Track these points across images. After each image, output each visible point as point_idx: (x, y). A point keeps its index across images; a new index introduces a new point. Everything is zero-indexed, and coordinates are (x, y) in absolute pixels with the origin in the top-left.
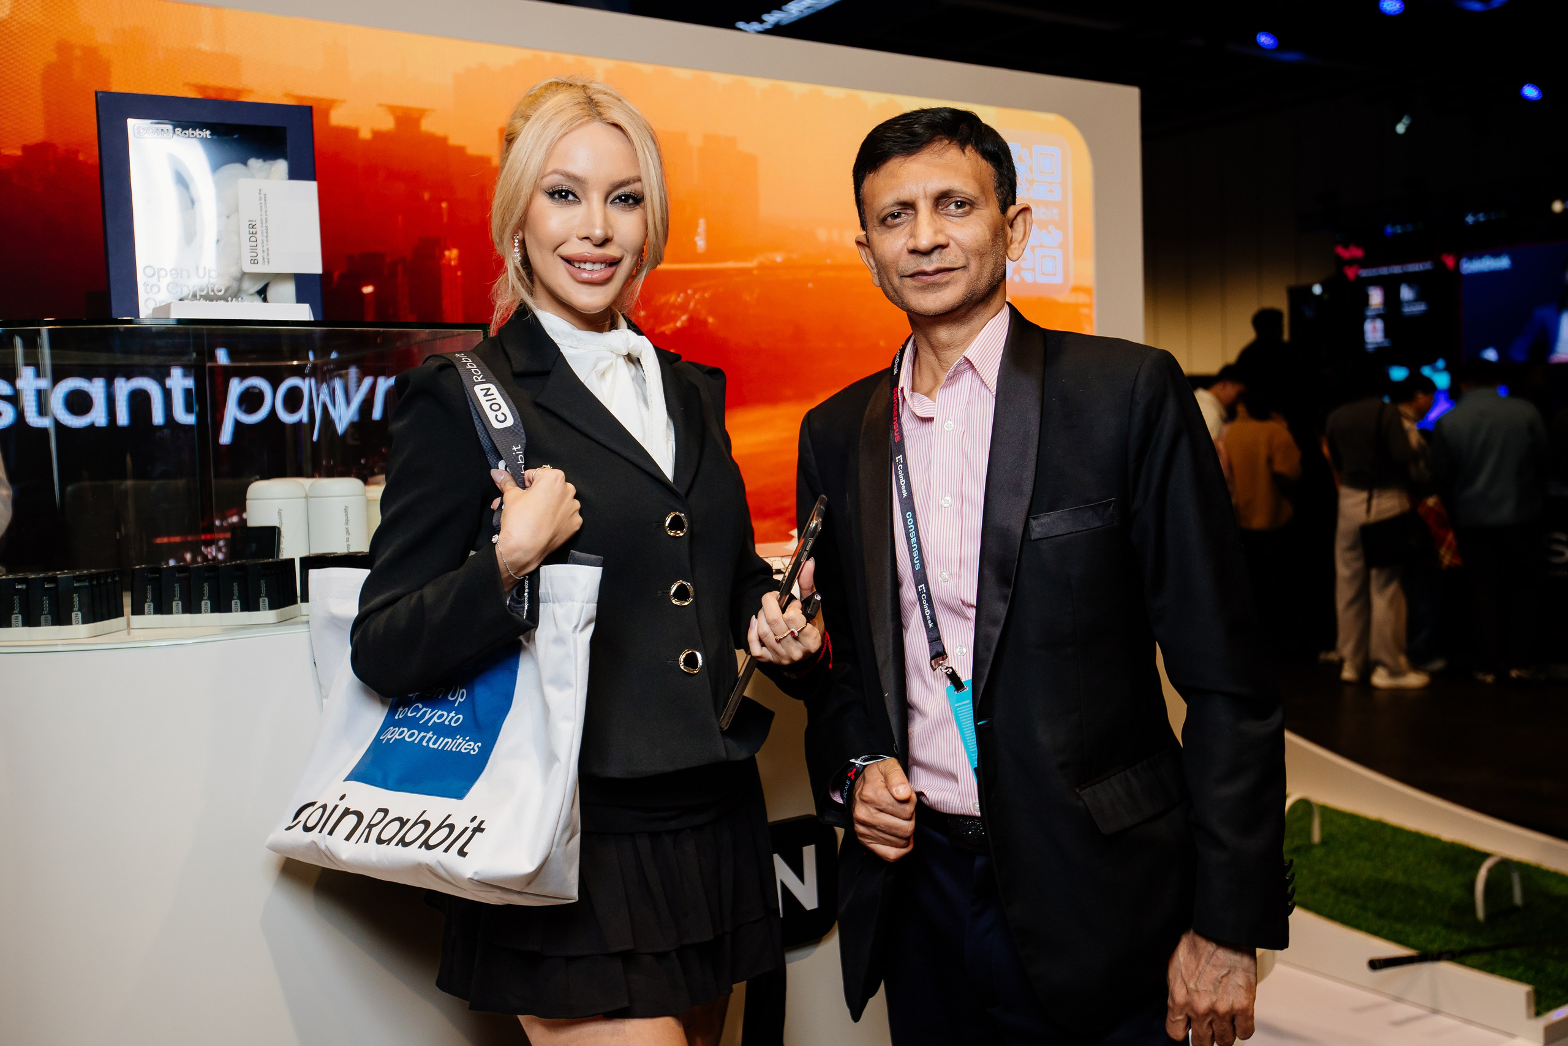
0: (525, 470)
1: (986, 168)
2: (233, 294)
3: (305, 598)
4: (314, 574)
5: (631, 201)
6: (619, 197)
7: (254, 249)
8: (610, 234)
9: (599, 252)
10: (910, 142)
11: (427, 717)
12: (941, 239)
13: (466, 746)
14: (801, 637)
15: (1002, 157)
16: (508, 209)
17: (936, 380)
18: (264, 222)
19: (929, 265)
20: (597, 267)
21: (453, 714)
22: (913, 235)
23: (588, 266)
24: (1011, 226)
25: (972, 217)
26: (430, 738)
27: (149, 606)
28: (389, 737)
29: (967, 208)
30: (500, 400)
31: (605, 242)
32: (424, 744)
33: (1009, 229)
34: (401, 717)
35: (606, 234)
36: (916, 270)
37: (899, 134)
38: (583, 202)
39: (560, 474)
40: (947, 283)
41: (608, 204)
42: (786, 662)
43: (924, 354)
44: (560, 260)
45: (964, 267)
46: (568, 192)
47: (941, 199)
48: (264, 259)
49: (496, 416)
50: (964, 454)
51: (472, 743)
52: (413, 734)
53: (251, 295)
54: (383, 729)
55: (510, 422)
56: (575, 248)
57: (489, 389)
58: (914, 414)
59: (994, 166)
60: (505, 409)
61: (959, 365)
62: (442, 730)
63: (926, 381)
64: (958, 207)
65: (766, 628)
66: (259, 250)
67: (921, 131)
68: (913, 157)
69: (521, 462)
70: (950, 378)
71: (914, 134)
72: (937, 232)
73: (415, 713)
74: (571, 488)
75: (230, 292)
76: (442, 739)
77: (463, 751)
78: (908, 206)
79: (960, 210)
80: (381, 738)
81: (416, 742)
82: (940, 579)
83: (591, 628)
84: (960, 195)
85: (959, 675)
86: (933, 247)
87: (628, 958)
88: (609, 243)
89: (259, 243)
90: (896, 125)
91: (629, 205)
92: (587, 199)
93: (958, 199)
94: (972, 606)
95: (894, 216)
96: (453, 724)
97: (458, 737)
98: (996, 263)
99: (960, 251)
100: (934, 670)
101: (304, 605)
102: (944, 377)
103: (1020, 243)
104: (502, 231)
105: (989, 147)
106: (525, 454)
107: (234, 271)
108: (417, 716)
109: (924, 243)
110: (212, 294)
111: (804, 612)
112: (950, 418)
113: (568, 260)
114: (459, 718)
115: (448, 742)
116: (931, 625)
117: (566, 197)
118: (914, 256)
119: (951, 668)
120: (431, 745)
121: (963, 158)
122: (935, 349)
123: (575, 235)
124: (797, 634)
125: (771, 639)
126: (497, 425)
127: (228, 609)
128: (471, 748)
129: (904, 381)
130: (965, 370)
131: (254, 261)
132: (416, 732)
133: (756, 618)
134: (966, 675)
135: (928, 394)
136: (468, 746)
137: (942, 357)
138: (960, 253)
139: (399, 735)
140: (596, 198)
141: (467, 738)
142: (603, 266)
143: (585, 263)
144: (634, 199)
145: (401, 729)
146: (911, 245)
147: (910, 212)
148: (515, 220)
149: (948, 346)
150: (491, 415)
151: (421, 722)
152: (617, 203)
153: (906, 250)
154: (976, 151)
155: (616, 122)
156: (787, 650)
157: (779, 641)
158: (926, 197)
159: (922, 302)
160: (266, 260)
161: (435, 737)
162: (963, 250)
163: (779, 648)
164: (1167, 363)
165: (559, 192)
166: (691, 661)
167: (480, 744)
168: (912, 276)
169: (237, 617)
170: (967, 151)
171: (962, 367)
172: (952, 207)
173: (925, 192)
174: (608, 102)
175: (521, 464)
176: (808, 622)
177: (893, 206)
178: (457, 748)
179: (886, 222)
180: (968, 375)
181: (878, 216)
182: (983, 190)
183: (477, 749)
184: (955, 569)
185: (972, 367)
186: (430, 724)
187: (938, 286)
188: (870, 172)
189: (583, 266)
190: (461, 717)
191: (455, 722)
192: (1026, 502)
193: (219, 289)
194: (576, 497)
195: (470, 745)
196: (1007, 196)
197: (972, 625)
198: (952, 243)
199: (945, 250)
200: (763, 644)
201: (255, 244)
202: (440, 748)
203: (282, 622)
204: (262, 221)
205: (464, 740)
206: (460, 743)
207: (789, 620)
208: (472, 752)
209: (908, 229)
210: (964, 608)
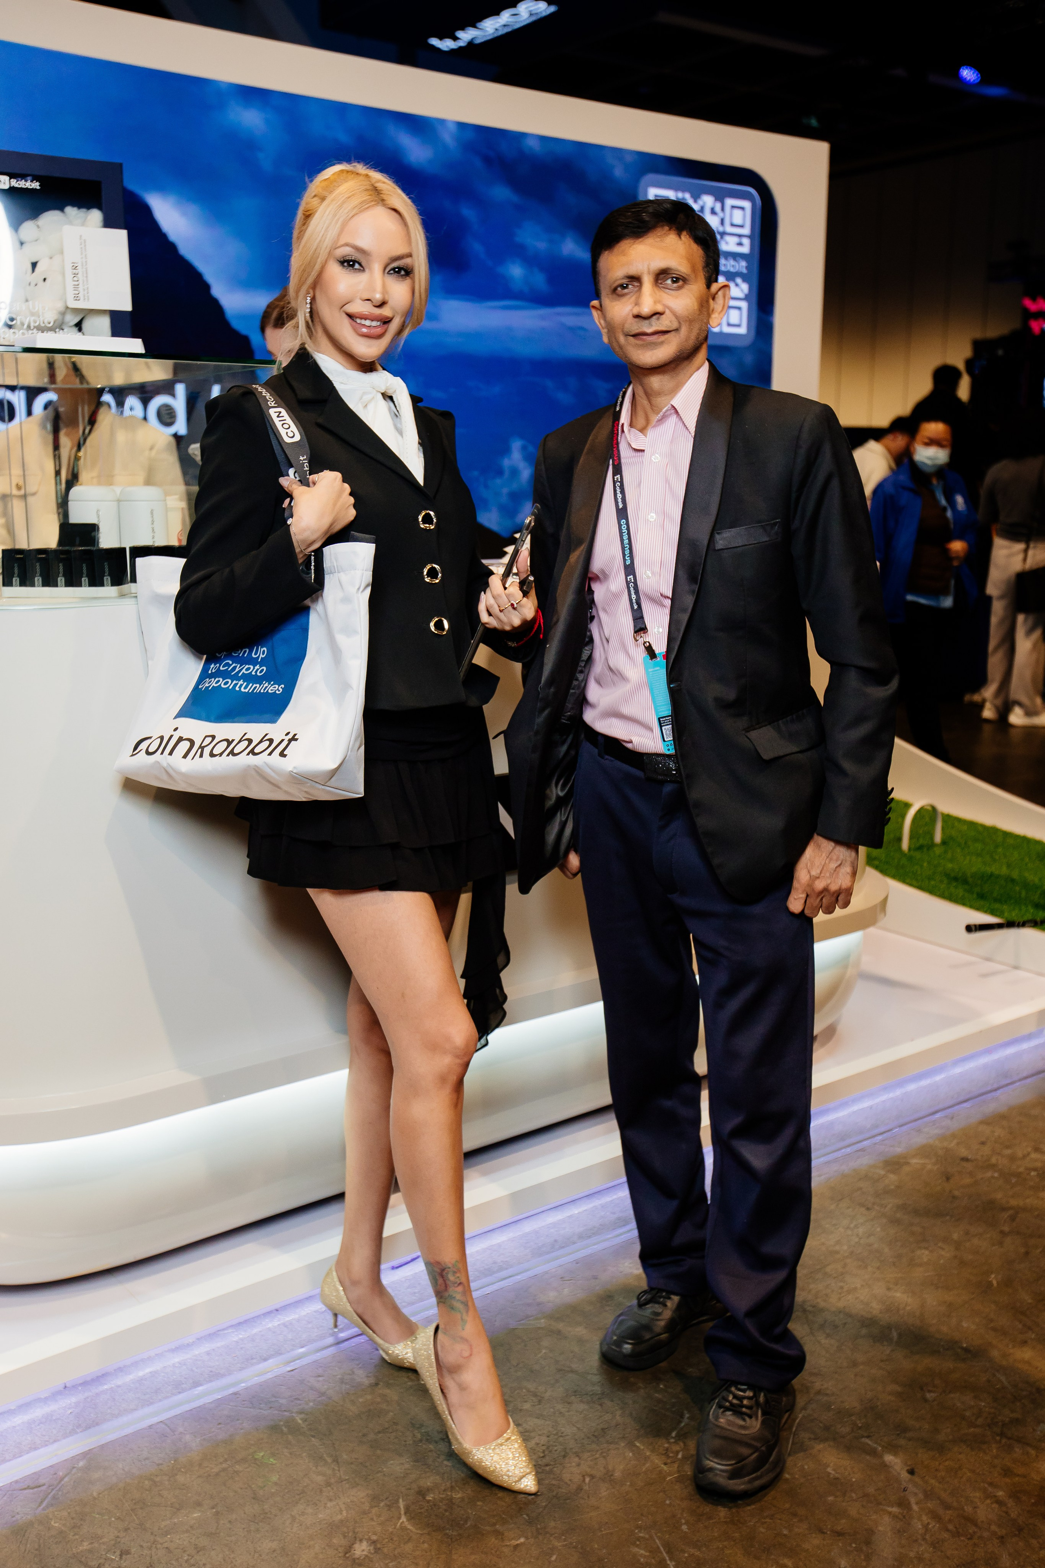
0: (310, 475)
1: (697, 251)
2: (58, 326)
3: (134, 580)
4: (139, 561)
5: (403, 273)
6: (393, 269)
7: (76, 287)
8: (387, 298)
9: (378, 311)
10: (639, 227)
11: (237, 670)
12: (659, 308)
13: (271, 688)
14: (518, 608)
15: (710, 242)
16: (305, 271)
17: (648, 421)
18: (84, 264)
19: (648, 327)
20: (374, 324)
21: (257, 667)
22: (637, 304)
23: (368, 323)
24: (714, 299)
25: (684, 291)
26: (241, 685)
27: (16, 580)
28: (207, 685)
29: (681, 283)
30: (289, 421)
31: (382, 304)
32: (237, 689)
33: (711, 301)
34: (213, 671)
35: (384, 298)
36: (637, 331)
37: (630, 220)
38: (367, 270)
39: (337, 476)
40: (662, 343)
41: (386, 275)
42: (508, 628)
43: (639, 398)
44: (345, 316)
45: (677, 330)
46: (354, 262)
47: (661, 275)
48: (84, 296)
49: (287, 433)
50: (667, 481)
51: (277, 686)
52: (227, 682)
53: (71, 327)
54: (201, 680)
55: (297, 438)
56: (358, 307)
57: (280, 412)
58: (630, 445)
59: (703, 249)
60: (293, 428)
61: (667, 410)
62: (249, 678)
63: (641, 421)
64: (674, 282)
65: (492, 601)
66: (81, 288)
67: (647, 219)
68: (640, 240)
69: (307, 469)
70: (659, 421)
71: (643, 221)
72: (655, 302)
73: (227, 668)
74: (347, 488)
75: (56, 325)
76: (251, 685)
77: (270, 691)
78: (635, 279)
79: (675, 285)
80: (200, 687)
81: (230, 688)
82: (644, 576)
83: (369, 589)
84: (675, 272)
85: (654, 648)
86: (652, 313)
87: (395, 847)
88: (385, 305)
89: (81, 282)
90: (628, 212)
91: (402, 276)
92: (370, 269)
93: (674, 276)
94: (668, 598)
95: (623, 287)
96: (258, 674)
97: (264, 682)
98: (701, 328)
99: (674, 317)
100: (637, 641)
101: (133, 585)
102: (655, 418)
103: (719, 313)
104: (297, 292)
105: (700, 234)
106: (309, 463)
107: (60, 306)
108: (229, 669)
109: (646, 310)
110: (43, 325)
111: (521, 589)
112: (657, 451)
113: (350, 316)
114: (263, 670)
115: (256, 687)
116: (636, 607)
117: (353, 266)
118: (637, 320)
119: (649, 642)
120: (242, 690)
121: (680, 242)
122: (649, 395)
123: (358, 297)
124: (515, 606)
125: (495, 610)
126: (288, 440)
127: (79, 584)
128: (276, 689)
129: (624, 418)
130: (671, 414)
131: (77, 298)
132: (230, 681)
133: (485, 593)
134: (660, 647)
135: (643, 430)
136: (275, 689)
137: (653, 402)
138: (674, 319)
139: (216, 683)
140: (377, 268)
141: (272, 683)
142: (379, 323)
143: (365, 320)
144: (406, 271)
145: (217, 679)
146: (636, 311)
147: (636, 284)
148: (310, 280)
149: (659, 394)
150: (283, 432)
151: (232, 674)
152: (392, 274)
153: (631, 316)
154: (690, 237)
155: (396, 208)
156: (508, 618)
157: (501, 611)
158: (649, 273)
159: (641, 357)
160: (86, 297)
161: (245, 683)
162: (676, 317)
163: (502, 616)
164: (827, 415)
165: (348, 261)
166: (439, 625)
167: (283, 686)
168: (635, 336)
169: (86, 591)
170: (682, 237)
171: (669, 412)
172: (669, 282)
173: (649, 269)
174: (389, 191)
175: (307, 471)
176: (524, 596)
177: (623, 279)
178: (264, 690)
179: (617, 291)
180: (673, 419)
181: (610, 287)
182: (694, 269)
183: (281, 690)
184: (657, 569)
185: (677, 412)
186: (240, 675)
187: (655, 345)
188: (606, 250)
189: (363, 322)
190: (265, 668)
191: (260, 672)
192: (713, 518)
193: (49, 321)
194: (351, 494)
195: (275, 687)
196: (712, 274)
197: (667, 611)
198: (667, 311)
199: (662, 316)
200: (490, 614)
201: (76, 283)
202: (250, 691)
203: (122, 595)
204: (82, 263)
205: (269, 684)
206: (266, 687)
207: (509, 595)
208: (277, 692)
209: (634, 298)
210: (662, 599)
